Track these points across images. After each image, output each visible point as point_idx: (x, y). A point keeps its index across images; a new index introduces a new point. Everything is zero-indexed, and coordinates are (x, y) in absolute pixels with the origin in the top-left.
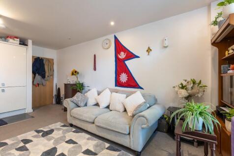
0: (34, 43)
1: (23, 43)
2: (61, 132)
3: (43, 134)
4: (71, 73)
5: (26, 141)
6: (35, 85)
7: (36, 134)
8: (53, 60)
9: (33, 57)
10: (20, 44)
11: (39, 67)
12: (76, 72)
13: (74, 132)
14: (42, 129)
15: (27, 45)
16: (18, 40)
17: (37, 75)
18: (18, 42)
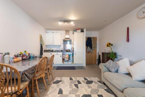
0: (87, 30)
1: (82, 31)
2: (96, 85)
3: (87, 82)
4: (106, 45)
5: (79, 82)
6: (87, 52)
7: (84, 80)
8: (96, 37)
9: (86, 37)
10: (81, 32)
11: (89, 42)
12: (110, 44)
13: (105, 90)
14: (87, 78)
15: (83, 32)
16: (80, 30)
17: (88, 47)
18: (80, 31)
